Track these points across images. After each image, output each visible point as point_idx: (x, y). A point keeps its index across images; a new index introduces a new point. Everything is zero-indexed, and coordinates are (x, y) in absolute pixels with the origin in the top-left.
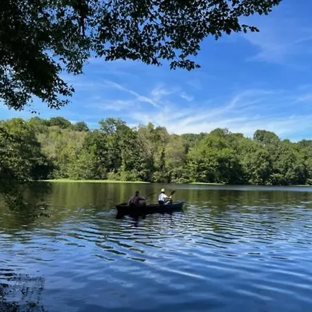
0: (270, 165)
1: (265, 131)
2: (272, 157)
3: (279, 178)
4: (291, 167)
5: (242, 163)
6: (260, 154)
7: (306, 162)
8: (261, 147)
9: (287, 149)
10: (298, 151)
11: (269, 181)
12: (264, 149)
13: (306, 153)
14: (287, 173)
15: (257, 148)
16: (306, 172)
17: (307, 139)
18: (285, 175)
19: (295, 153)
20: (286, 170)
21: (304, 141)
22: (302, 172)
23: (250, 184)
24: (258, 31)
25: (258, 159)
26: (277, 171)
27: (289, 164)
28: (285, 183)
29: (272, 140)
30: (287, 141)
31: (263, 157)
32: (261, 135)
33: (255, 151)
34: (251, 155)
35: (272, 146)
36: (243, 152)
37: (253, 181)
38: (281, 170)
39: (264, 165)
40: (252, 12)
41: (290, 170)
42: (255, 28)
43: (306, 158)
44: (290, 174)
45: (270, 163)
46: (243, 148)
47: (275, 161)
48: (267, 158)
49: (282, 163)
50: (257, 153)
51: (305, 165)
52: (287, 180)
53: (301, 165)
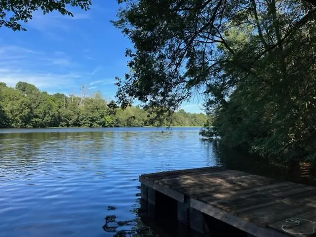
0: (31, 112)
1: (26, 83)
2: (33, 105)
3: (38, 122)
4: (49, 113)
5: (5, 109)
6: (23, 102)
7: (60, 110)
8: (23, 96)
9: (46, 100)
10: (54, 102)
11: (30, 125)
12: (26, 98)
13: (60, 103)
14: (46, 118)
15: (20, 97)
16: (59, 117)
17: (60, 93)
18: (43, 119)
19: (52, 103)
20: (45, 116)
21: (58, 94)
22: (57, 117)
23: (13, 127)
24: (73, 16)
25: (21, 106)
26: (37, 117)
27: (47, 111)
28: (43, 126)
29: (33, 92)
30: (45, 93)
31: (25, 105)
32: (23, 87)
33: (18, 99)
34: (14, 102)
35: (33, 96)
36: (7, 99)
37: (16, 125)
38: (41, 115)
39: (27, 111)
40: (77, 5)
41: (47, 115)
42: (71, 14)
43: (60, 107)
44: (48, 119)
45: (31, 110)
46: (6, 96)
47: (36, 108)
48: (29, 106)
49: (41, 110)
50: (20, 101)
51: (59, 112)
52: (45, 123)
53: (57, 112)
